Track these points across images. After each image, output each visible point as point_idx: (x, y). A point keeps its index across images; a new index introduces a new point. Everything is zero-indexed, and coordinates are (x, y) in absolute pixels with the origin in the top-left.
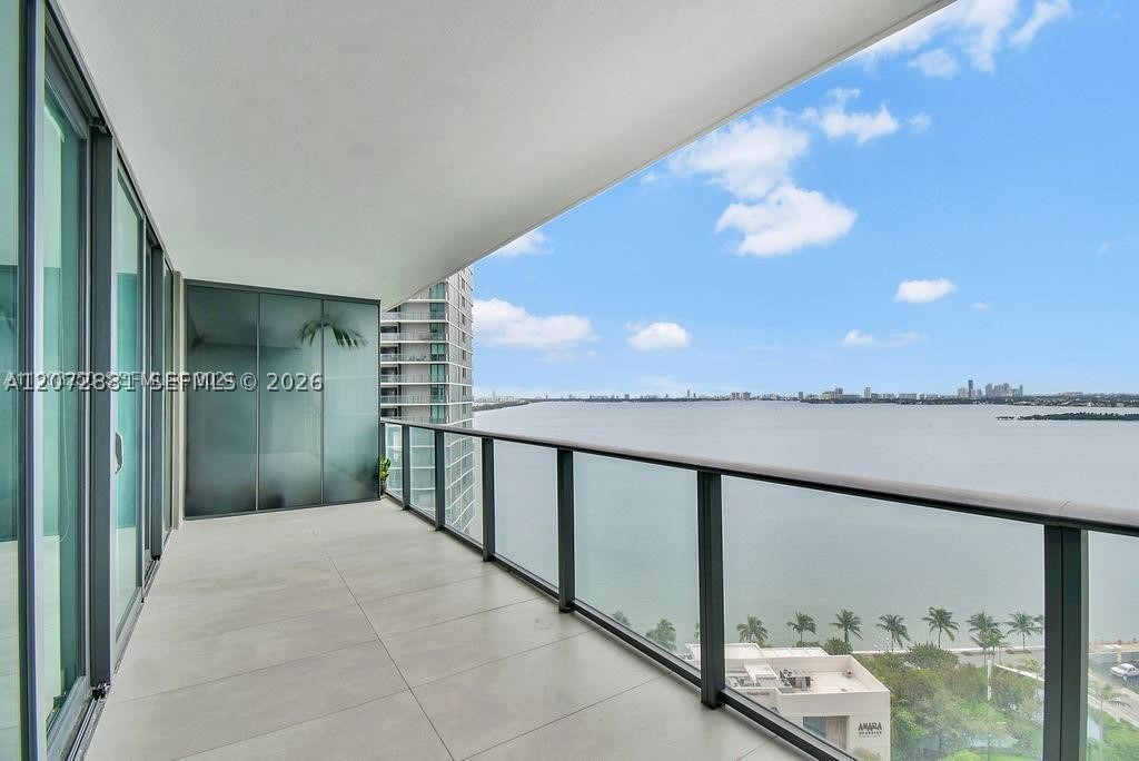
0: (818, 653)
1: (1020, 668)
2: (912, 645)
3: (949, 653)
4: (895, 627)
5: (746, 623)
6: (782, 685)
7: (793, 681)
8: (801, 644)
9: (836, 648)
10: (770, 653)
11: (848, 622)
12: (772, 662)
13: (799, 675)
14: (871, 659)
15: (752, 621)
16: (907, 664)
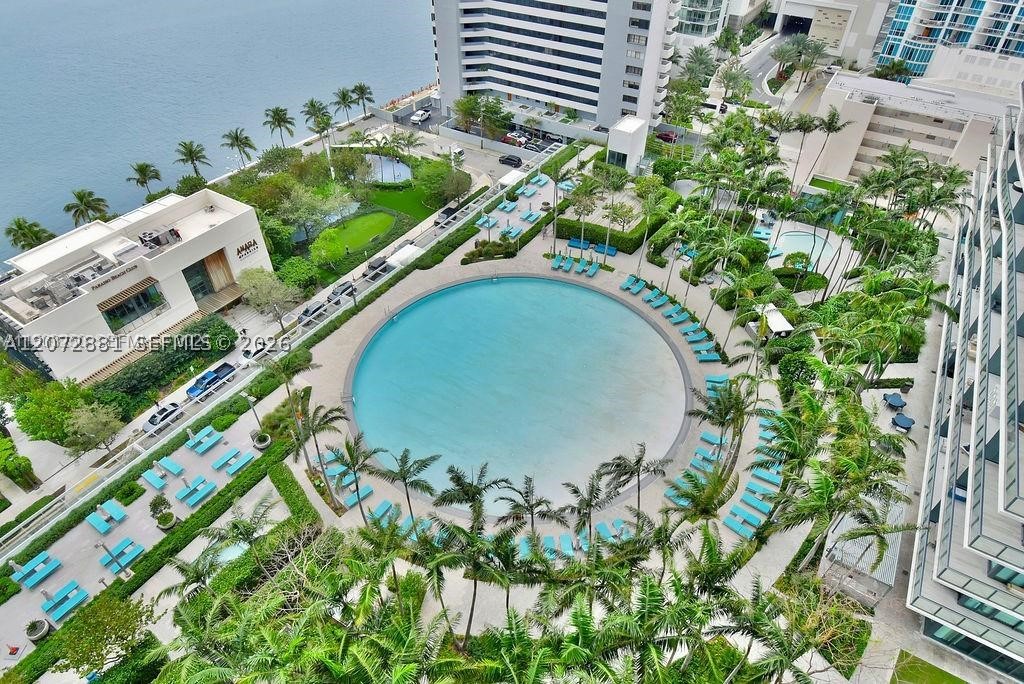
0: (173, 199)
1: (350, 142)
2: (260, 154)
3: (294, 149)
4: (239, 141)
5: (76, 201)
6: (147, 250)
7: (157, 241)
8: (151, 199)
9: (190, 187)
10: (117, 225)
11: (192, 154)
12: (126, 232)
13: (161, 231)
14: (228, 183)
15: (81, 197)
16: (261, 174)
